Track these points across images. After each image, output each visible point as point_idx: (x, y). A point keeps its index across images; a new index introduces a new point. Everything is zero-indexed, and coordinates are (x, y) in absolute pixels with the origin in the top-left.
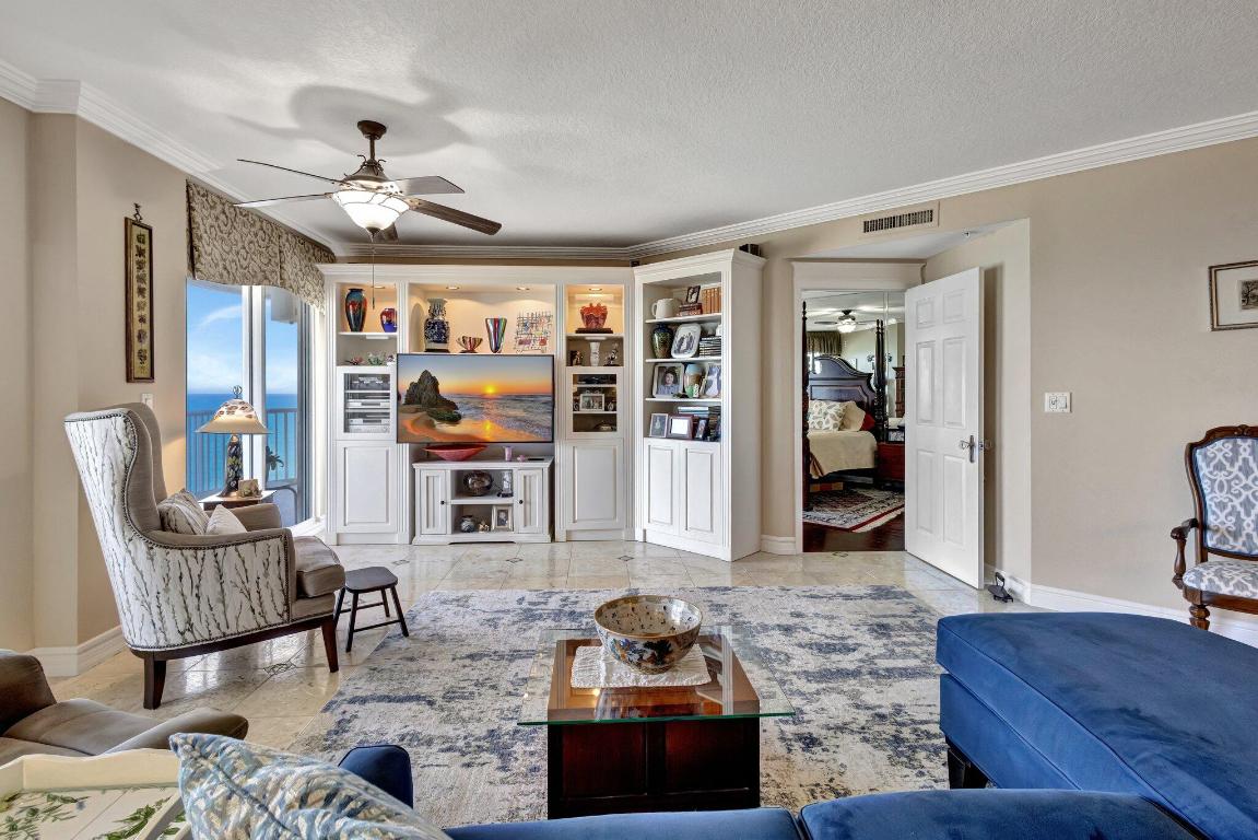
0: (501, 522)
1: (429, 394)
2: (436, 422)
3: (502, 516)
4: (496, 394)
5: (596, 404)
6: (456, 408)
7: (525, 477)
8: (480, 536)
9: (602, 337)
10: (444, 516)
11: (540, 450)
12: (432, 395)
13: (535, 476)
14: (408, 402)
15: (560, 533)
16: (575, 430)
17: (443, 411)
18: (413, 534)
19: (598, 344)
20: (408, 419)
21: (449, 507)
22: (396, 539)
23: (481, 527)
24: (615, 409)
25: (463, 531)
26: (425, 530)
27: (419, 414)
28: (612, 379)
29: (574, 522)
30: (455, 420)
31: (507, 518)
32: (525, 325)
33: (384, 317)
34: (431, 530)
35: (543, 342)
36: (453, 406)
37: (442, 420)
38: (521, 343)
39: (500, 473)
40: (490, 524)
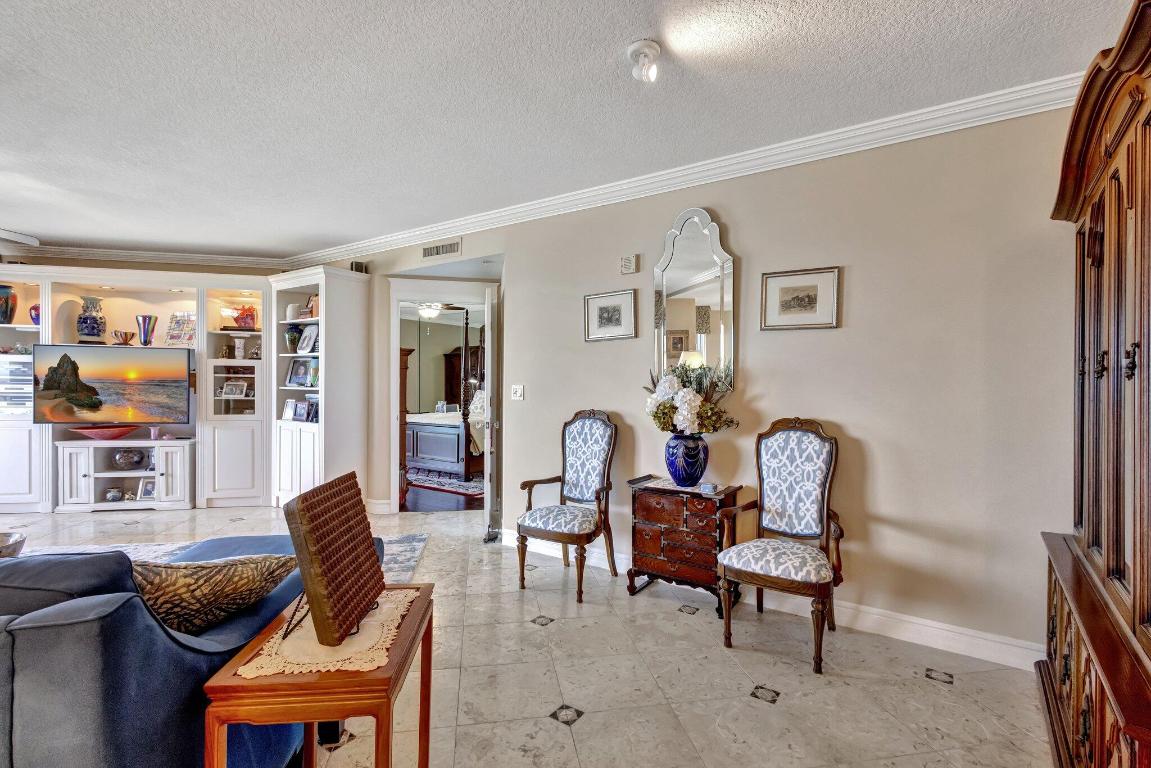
0: (147, 493)
1: (68, 379)
2: (76, 409)
3: (149, 487)
4: (136, 379)
5: (238, 392)
6: (97, 394)
7: (167, 453)
8: (126, 504)
9: (247, 334)
10: (86, 489)
11: (183, 430)
12: (71, 380)
13: (176, 453)
14: (47, 387)
15: (201, 501)
16: (215, 413)
17: (83, 397)
18: (56, 503)
19: (242, 341)
20: (46, 406)
21: (92, 481)
22: (39, 508)
23: (127, 496)
24: (254, 396)
25: (109, 501)
26: (68, 500)
27: (57, 400)
28: (251, 370)
29: (214, 491)
30: (95, 406)
31: (153, 488)
32: (178, 322)
33: (33, 312)
34: (74, 500)
35: (190, 338)
36: (93, 391)
37: (82, 406)
38: (172, 337)
39: (149, 449)
40: (136, 495)
